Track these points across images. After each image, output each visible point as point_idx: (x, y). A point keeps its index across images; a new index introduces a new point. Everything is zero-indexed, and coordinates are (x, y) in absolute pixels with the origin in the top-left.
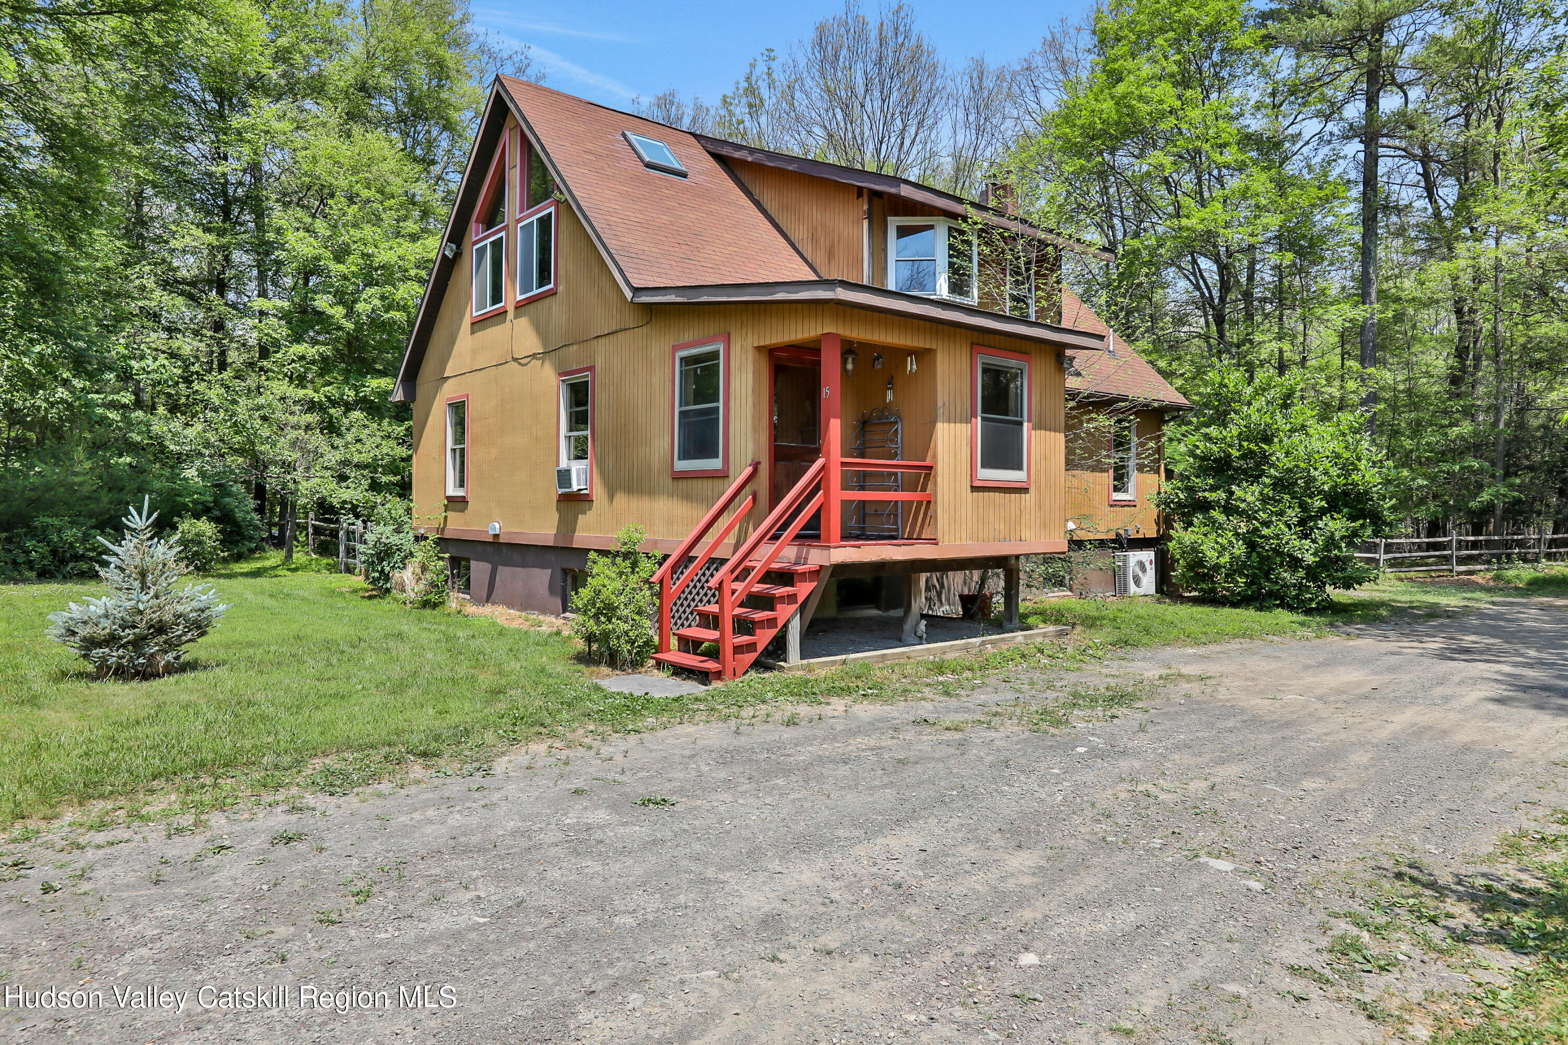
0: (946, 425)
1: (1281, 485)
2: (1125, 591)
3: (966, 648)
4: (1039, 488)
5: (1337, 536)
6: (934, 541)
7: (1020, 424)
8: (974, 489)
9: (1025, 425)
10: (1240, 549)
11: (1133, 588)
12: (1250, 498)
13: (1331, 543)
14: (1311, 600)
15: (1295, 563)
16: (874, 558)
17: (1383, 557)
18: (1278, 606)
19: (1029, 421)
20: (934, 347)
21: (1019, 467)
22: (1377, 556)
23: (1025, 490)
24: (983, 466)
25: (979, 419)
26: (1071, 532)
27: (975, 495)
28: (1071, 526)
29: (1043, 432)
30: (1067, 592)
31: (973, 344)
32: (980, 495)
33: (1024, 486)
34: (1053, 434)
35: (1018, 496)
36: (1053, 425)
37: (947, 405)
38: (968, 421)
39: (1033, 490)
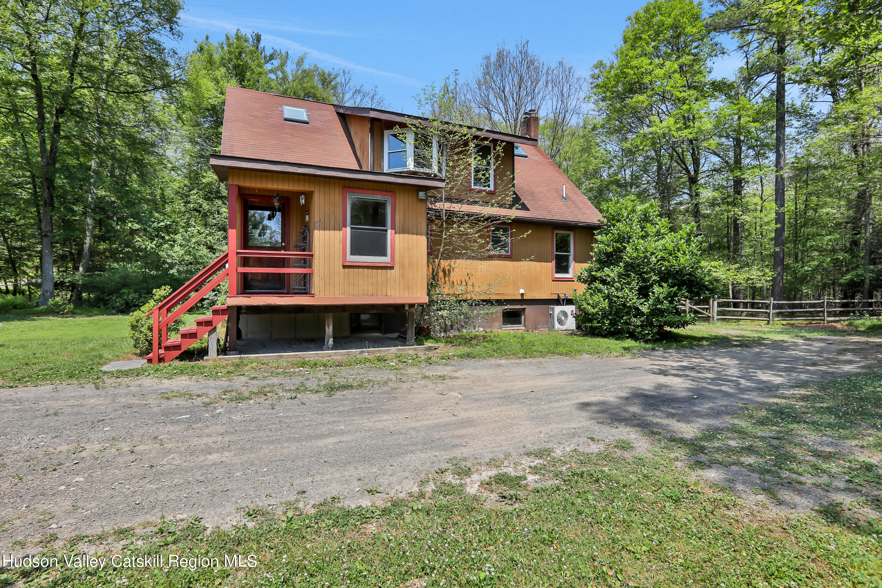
0: (322, 232)
1: (631, 267)
2: (553, 327)
3: (348, 354)
4: (402, 266)
5: (661, 296)
6: (313, 296)
7: (386, 231)
8: (344, 267)
9: (389, 231)
10: (605, 304)
11: (557, 325)
12: (612, 275)
13: (658, 301)
14: (648, 334)
15: (639, 313)
16: (261, 304)
17: (772, 311)
18: (628, 338)
19: (393, 227)
20: (312, 189)
21: (385, 255)
22: (768, 311)
23: (392, 268)
24: (352, 253)
25: (348, 229)
26: (522, 295)
27: (347, 270)
28: (522, 291)
29: (406, 235)
30: (521, 327)
31: (344, 187)
32: (351, 270)
33: (389, 265)
34: (415, 236)
35: (384, 271)
36: (415, 231)
37: (322, 220)
38: (340, 230)
39: (397, 267)
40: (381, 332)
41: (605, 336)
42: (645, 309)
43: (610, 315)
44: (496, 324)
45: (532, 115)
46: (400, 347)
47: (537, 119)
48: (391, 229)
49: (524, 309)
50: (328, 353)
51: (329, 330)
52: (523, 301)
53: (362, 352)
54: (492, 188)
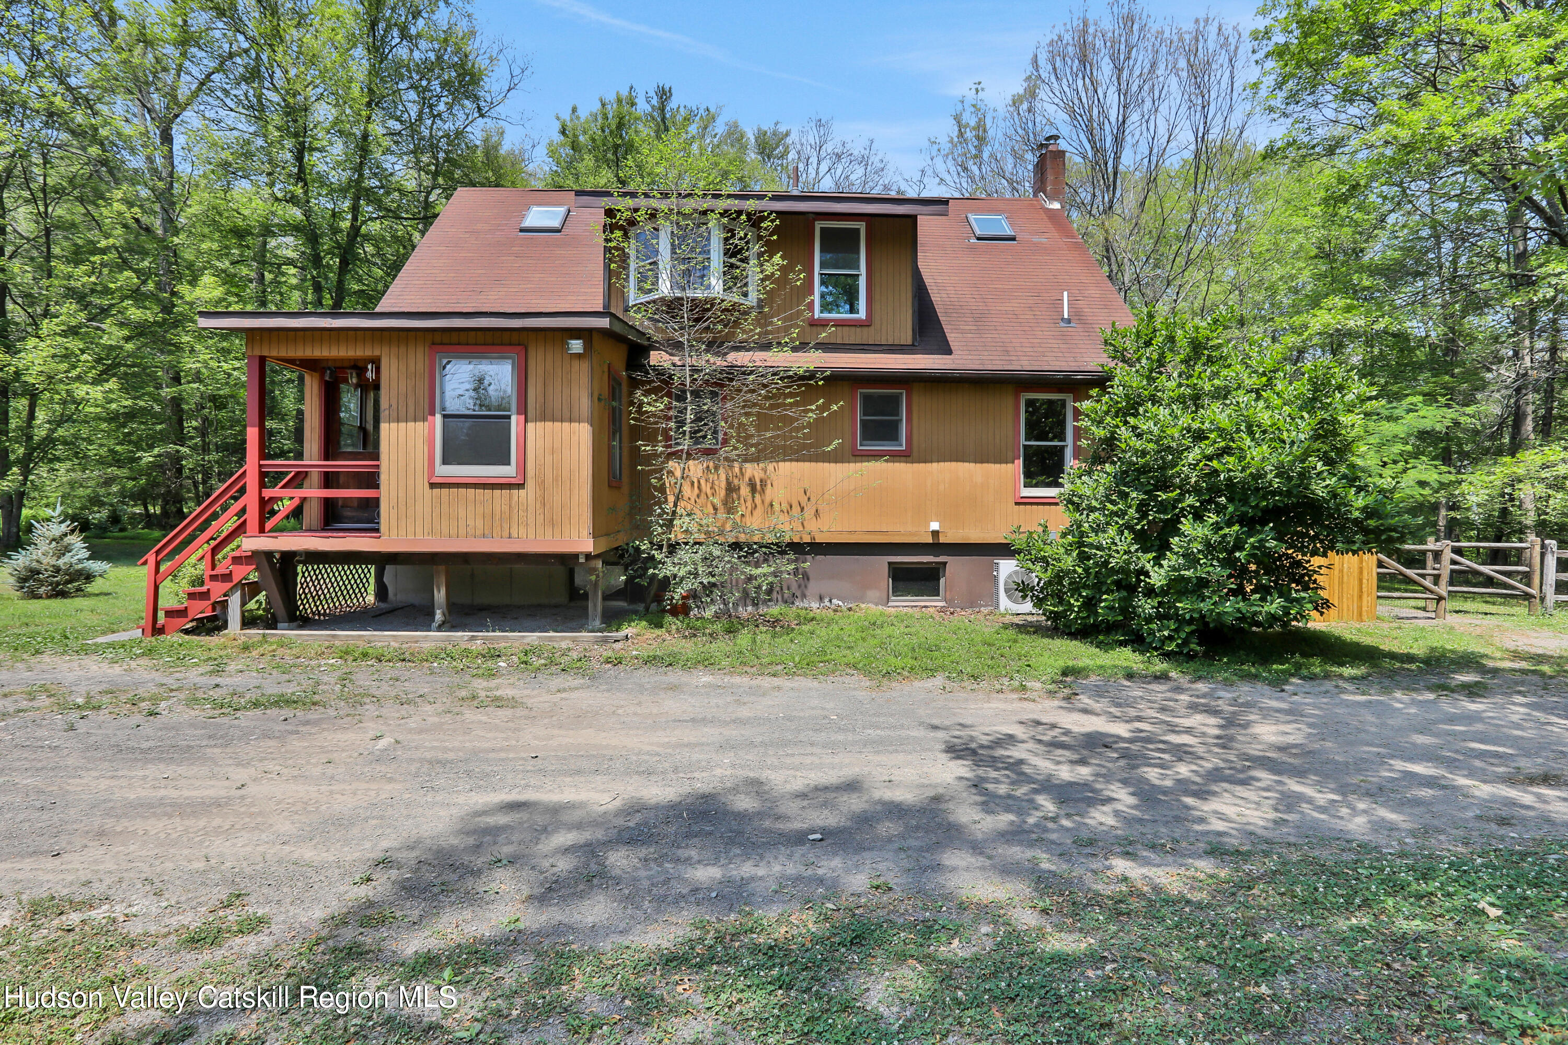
0: (394, 425)
2: (998, 606)
3: (448, 639)
4: (541, 484)
6: (379, 536)
7: (509, 417)
8: (433, 486)
9: (514, 418)
18: (1123, 644)
19: (522, 411)
20: (377, 353)
21: (506, 462)
23: (520, 486)
24: (445, 462)
25: (440, 418)
26: (935, 533)
27: (436, 491)
28: (935, 526)
29: (549, 424)
30: (937, 603)
31: (433, 344)
32: (445, 491)
33: (513, 481)
34: (566, 425)
35: (505, 492)
36: (566, 414)
37: (394, 406)
38: (424, 420)
39: (530, 483)
40: (626, 600)
41: (1073, 635)
42: (1157, 578)
43: (1085, 587)
44: (873, 594)
45: (1051, 148)
46: (552, 634)
47: (1060, 155)
48: (518, 413)
49: (945, 564)
50: (413, 637)
51: (440, 595)
52: (936, 547)
53: (473, 638)
54: (862, 314)
